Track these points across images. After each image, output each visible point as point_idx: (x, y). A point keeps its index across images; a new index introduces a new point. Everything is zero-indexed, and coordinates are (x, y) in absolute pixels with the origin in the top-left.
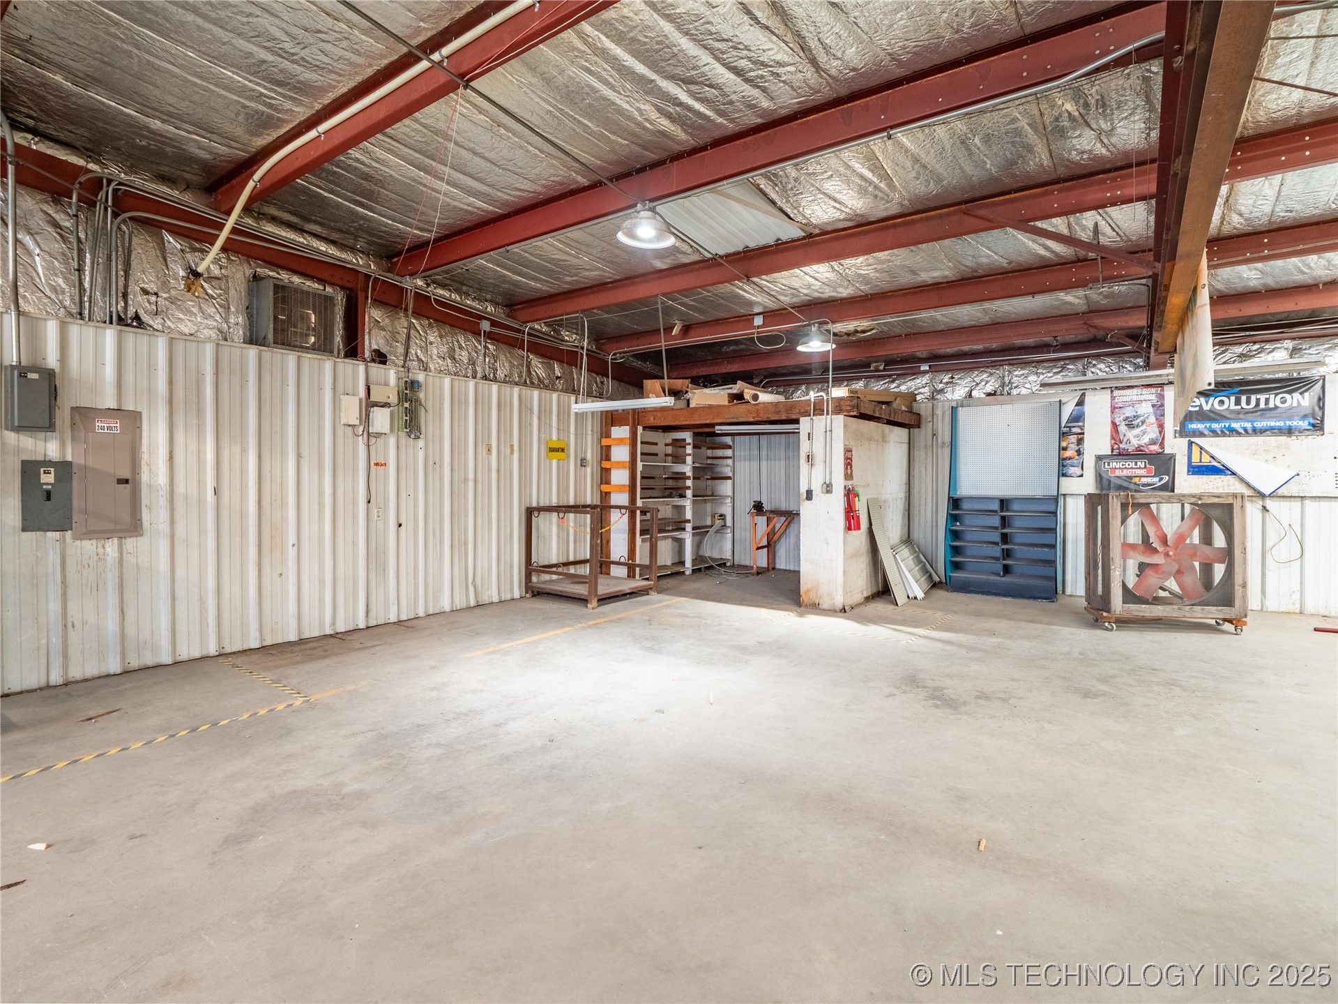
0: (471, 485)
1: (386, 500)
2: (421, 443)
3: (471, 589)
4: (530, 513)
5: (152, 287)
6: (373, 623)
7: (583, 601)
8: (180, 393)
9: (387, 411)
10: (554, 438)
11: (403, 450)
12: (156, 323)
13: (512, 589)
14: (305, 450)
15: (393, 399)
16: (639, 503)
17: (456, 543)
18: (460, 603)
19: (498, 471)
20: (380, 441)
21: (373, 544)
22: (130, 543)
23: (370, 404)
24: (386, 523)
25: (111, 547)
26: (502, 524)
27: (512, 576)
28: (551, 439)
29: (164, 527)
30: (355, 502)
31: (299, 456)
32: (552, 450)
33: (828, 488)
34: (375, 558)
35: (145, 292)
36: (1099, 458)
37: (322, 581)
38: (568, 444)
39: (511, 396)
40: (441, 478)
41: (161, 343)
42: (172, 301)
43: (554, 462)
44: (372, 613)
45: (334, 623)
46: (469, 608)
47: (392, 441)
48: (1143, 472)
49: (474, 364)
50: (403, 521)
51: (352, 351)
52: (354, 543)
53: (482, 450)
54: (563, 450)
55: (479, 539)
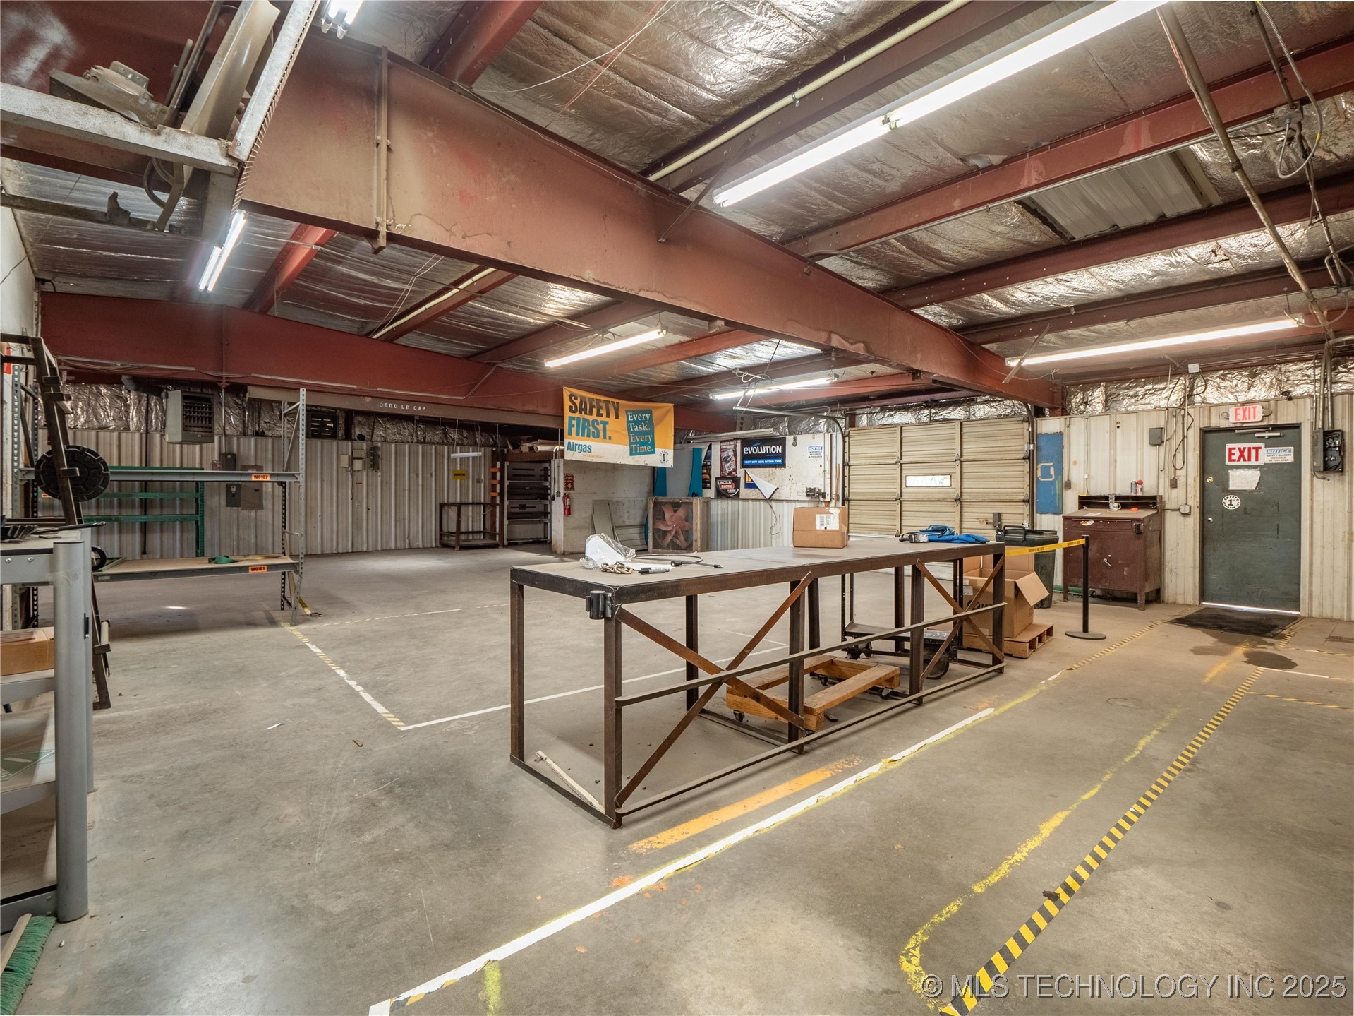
0: (407, 492)
1: (362, 499)
2: (379, 474)
3: (407, 541)
4: (442, 506)
5: (267, 420)
6: (355, 550)
7: (453, 547)
8: (276, 459)
9: (361, 461)
10: (458, 469)
11: (370, 477)
12: (269, 433)
13: (431, 543)
14: (325, 478)
15: (364, 455)
16: (506, 502)
17: (398, 519)
18: (400, 545)
19: (423, 486)
20: (359, 474)
21: (355, 518)
22: (259, 512)
23: (353, 458)
24: (362, 507)
25: (253, 513)
26: (425, 511)
27: (431, 536)
28: (456, 469)
29: (270, 506)
30: (347, 499)
31: (322, 481)
32: (456, 475)
33: (559, 493)
34: (356, 524)
35: (265, 422)
36: (717, 479)
37: (332, 532)
38: (468, 472)
39: (431, 450)
40: (390, 489)
41: (270, 440)
42: (275, 424)
43: (458, 481)
44: (355, 547)
45: (337, 549)
46: (405, 549)
47: (365, 473)
48: (730, 487)
49: (412, 435)
50: (370, 507)
51: (348, 436)
52: (347, 516)
53: (413, 476)
54: (464, 475)
55: (412, 518)
